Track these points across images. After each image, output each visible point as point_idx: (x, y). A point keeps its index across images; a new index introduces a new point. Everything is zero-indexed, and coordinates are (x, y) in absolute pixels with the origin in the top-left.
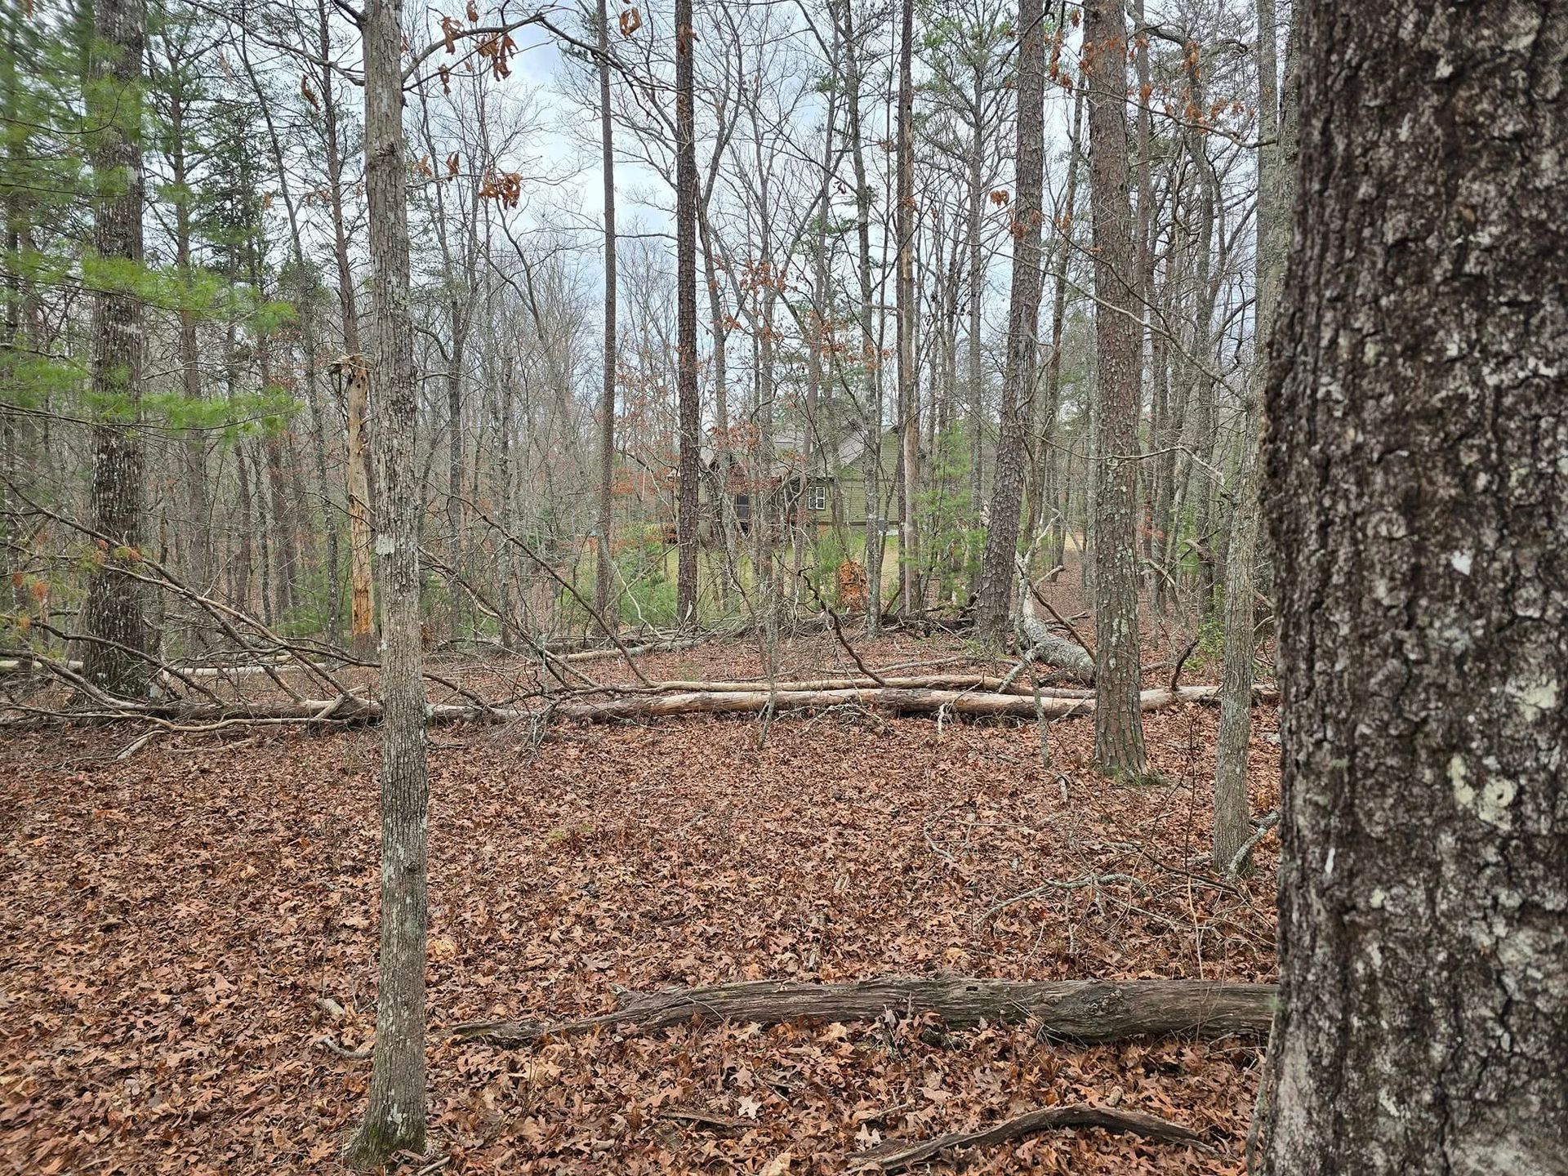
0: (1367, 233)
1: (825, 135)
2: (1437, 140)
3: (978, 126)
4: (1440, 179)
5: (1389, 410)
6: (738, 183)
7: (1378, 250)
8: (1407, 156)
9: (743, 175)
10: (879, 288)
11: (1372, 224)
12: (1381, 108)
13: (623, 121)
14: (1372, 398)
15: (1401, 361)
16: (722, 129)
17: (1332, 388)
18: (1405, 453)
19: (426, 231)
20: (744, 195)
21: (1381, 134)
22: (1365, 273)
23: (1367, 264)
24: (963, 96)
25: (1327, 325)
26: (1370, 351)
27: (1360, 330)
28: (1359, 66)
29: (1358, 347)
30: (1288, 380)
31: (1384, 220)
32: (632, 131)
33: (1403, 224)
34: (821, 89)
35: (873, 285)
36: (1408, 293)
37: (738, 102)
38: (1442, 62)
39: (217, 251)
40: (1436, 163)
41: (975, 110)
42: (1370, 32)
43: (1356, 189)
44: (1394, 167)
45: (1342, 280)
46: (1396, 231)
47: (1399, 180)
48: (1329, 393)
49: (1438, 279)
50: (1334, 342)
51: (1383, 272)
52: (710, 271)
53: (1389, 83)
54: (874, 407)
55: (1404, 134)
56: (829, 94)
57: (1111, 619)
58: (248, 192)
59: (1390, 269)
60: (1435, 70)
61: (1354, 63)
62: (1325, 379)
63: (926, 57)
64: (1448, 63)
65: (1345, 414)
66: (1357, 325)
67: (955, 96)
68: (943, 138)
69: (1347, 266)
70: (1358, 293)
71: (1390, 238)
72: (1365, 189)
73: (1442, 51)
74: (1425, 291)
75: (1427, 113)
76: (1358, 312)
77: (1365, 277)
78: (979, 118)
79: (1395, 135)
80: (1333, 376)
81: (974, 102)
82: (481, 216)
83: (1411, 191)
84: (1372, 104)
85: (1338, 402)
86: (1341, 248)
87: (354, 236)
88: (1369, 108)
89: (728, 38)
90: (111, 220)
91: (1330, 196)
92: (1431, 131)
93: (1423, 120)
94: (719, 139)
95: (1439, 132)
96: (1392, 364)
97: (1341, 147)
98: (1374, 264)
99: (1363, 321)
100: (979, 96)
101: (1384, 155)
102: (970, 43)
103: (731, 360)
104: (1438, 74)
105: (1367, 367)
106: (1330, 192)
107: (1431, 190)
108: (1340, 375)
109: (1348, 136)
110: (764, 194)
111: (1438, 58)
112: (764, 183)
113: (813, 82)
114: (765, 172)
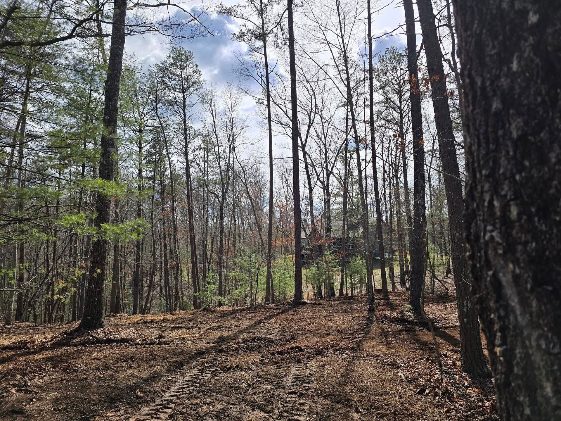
0: (500, 132)
1: (346, 120)
2: (537, 65)
3: (401, 113)
4: (544, 92)
5: (534, 254)
6: (316, 139)
7: (509, 143)
8: (519, 80)
9: (318, 136)
10: (364, 170)
11: (503, 127)
12: (498, 54)
13: (277, 122)
14: (520, 243)
15: (536, 219)
16: (310, 122)
17: (494, 234)
18: (550, 288)
19: (215, 161)
20: (318, 143)
21: (501, 70)
22: (503, 159)
23: (504, 153)
24: (395, 104)
25: (486, 192)
26: (514, 212)
27: (505, 196)
28: (481, 33)
29: (505, 208)
30: (473, 224)
31: (510, 124)
32: (281, 125)
33: (522, 124)
34: (344, 106)
35: (362, 169)
36: (534, 171)
37: (315, 113)
38: (531, 14)
39: (151, 171)
40: (539, 81)
41: (400, 108)
42: (485, 11)
43: (491, 106)
44: (512, 89)
45: (491, 164)
46: (518, 129)
47: (516, 96)
48: (492, 237)
49: (553, 160)
50: (491, 202)
51: (514, 157)
52: (307, 168)
53: (501, 38)
54: (365, 212)
55: (515, 66)
56: (346, 107)
57: (463, 302)
58: (160, 153)
59: (518, 156)
60: (527, 21)
61: (478, 32)
62: (489, 228)
63: (380, 93)
64: (535, 13)
65: (505, 252)
66: (503, 193)
67: (392, 104)
68: (389, 118)
69: (492, 155)
70: (501, 172)
71: (515, 135)
72: (496, 105)
73: (530, 6)
74: (546, 169)
75: (527, 50)
76: (504, 184)
77: (503, 161)
78: (401, 111)
79: (510, 69)
80: (494, 225)
81: (399, 105)
82: (231, 156)
83: (525, 102)
84: (493, 52)
85: (499, 244)
86: (487, 143)
87: (192, 164)
88: (491, 56)
89: (311, 93)
90: (105, 165)
91: (477, 113)
92: (532, 61)
93: (526, 55)
94: (309, 125)
95: (537, 61)
96: (530, 220)
97: (479, 83)
98: (508, 152)
99: (506, 189)
100: (401, 103)
101: (504, 82)
102: (396, 87)
103: (315, 197)
104: (530, 22)
105: (514, 222)
106: (478, 110)
107: (539, 99)
108: (498, 226)
109: (482, 76)
110: (325, 141)
111: (528, 12)
112: (325, 138)
113: (341, 104)
114: (325, 134)
